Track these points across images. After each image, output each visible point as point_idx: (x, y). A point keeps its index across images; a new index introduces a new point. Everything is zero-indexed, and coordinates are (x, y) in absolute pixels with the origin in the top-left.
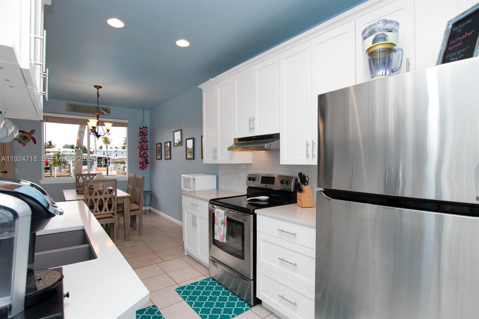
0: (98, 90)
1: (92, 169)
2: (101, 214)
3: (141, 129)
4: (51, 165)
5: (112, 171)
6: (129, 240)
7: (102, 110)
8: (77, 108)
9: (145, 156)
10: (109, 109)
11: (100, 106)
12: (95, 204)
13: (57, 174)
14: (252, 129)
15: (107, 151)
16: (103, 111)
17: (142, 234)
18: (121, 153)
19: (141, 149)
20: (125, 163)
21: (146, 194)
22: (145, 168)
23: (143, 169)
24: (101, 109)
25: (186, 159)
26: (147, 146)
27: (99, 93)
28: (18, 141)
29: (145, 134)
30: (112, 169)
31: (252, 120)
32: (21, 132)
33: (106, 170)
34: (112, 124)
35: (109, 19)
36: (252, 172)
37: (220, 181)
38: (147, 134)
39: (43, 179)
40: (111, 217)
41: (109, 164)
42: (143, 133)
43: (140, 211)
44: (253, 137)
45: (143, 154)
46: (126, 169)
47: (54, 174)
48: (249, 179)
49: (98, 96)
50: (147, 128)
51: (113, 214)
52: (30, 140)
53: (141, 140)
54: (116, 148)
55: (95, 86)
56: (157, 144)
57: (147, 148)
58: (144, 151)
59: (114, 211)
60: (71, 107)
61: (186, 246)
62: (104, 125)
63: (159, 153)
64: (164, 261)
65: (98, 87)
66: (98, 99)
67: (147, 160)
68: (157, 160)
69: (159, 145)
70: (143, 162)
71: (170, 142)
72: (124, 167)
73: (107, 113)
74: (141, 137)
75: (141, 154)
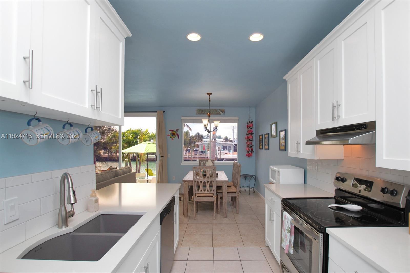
0: (209, 96)
2: (204, 193)
3: (248, 123)
4: (206, 150)
6: (226, 217)
7: (219, 111)
8: (203, 112)
9: (251, 145)
10: (224, 110)
11: (210, 108)
12: (200, 185)
14: (336, 118)
17: (238, 214)
19: (248, 140)
21: (250, 178)
22: (250, 156)
23: (249, 157)
25: (280, 150)
26: (253, 138)
27: (210, 99)
28: (169, 137)
29: (251, 128)
31: (336, 107)
34: (220, 122)
35: (189, 34)
36: (342, 170)
37: (308, 175)
38: (253, 128)
39: (182, 162)
40: (212, 197)
42: (249, 127)
43: (237, 194)
44: (337, 128)
45: (249, 144)
47: (208, 156)
48: (337, 179)
49: (210, 101)
50: (253, 122)
51: (213, 194)
52: (176, 136)
53: (248, 132)
55: (208, 94)
56: (260, 136)
57: (252, 139)
58: (250, 141)
59: (214, 192)
60: (199, 111)
61: (266, 237)
62: (214, 123)
63: (261, 144)
64: (244, 247)
65: (209, 94)
66: (209, 103)
67: (252, 150)
68: (260, 150)
69: (261, 137)
70: (249, 151)
71: (268, 134)
73: (223, 113)
74: (248, 130)
75: (247, 144)
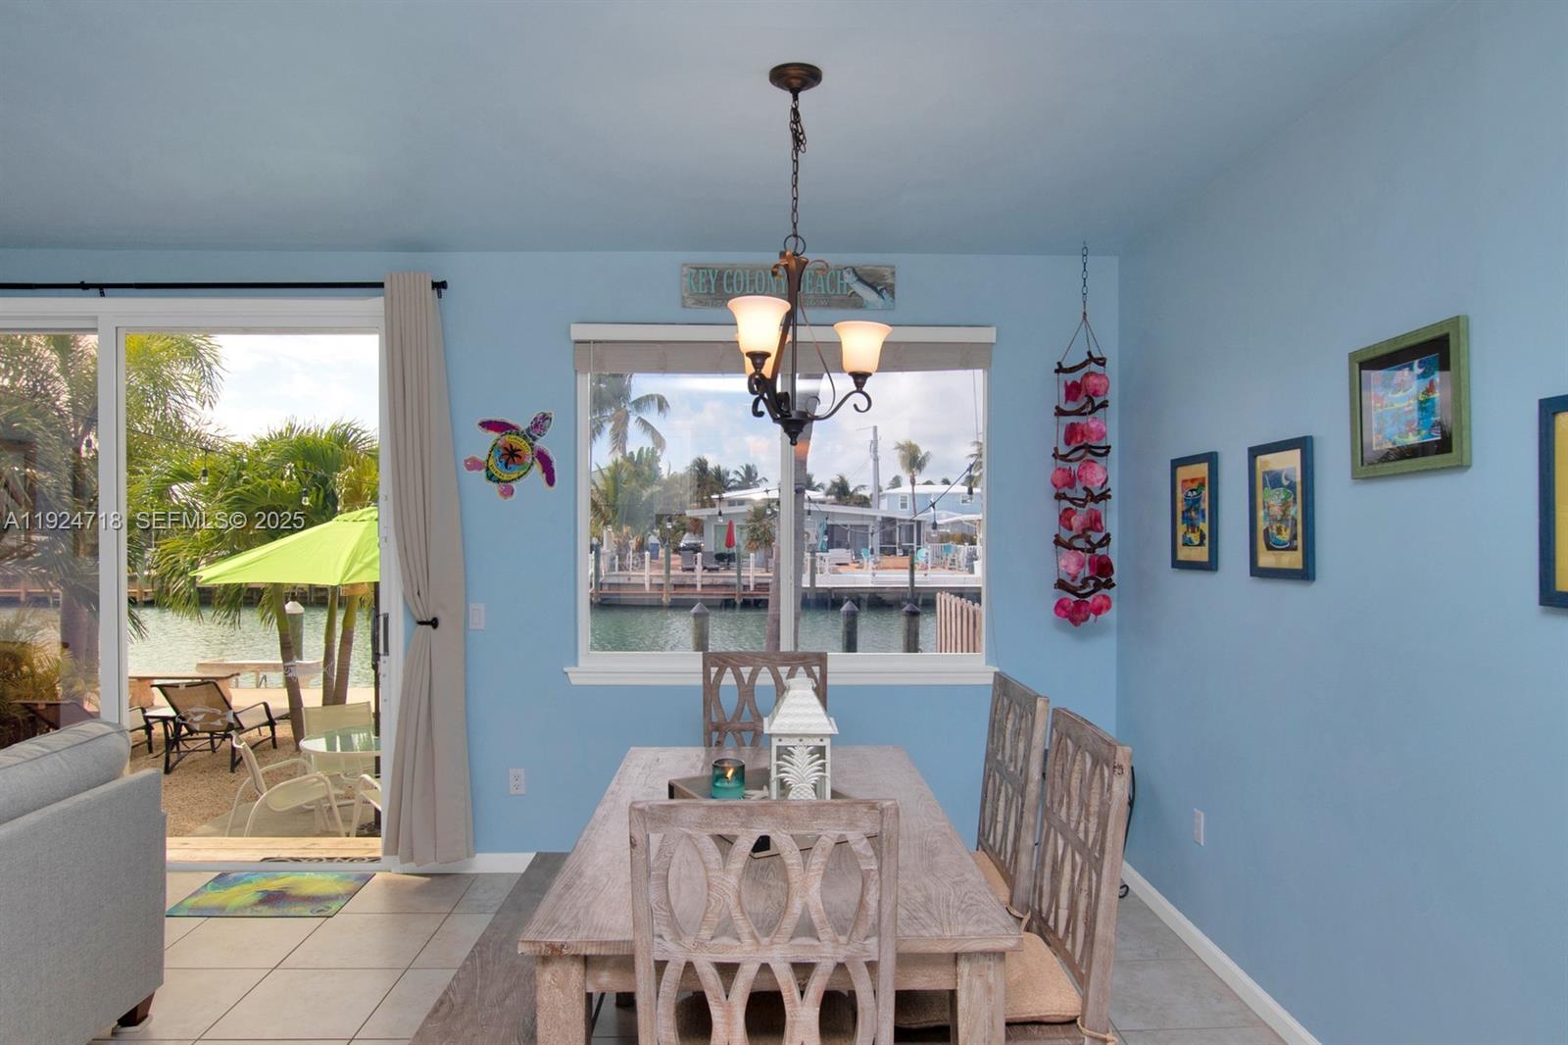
0: (796, 98)
1: (860, 560)
3: (1073, 370)
4: (738, 547)
5: (929, 571)
7: (855, 279)
8: (729, 287)
9: (1094, 538)
10: (887, 272)
13: (756, 577)
15: (913, 494)
16: (860, 289)
18: (961, 499)
19: (1070, 494)
20: (973, 542)
24: (849, 278)
26: (1105, 480)
27: (801, 138)
28: (481, 472)
29: (1094, 403)
30: (929, 565)
32: (496, 430)
33: (906, 568)
38: (1105, 404)
39: (580, 658)
41: (919, 543)
46: (978, 565)
47: (749, 577)
49: (798, 140)
50: (1104, 361)
52: (532, 464)
54: (946, 482)
56: (1181, 462)
57: (1106, 488)
58: (1086, 507)
60: (702, 280)
63: (1194, 527)
65: (799, 80)
67: (1104, 568)
69: (1197, 471)
72: (972, 557)
73: (879, 293)
75: (1065, 527)
